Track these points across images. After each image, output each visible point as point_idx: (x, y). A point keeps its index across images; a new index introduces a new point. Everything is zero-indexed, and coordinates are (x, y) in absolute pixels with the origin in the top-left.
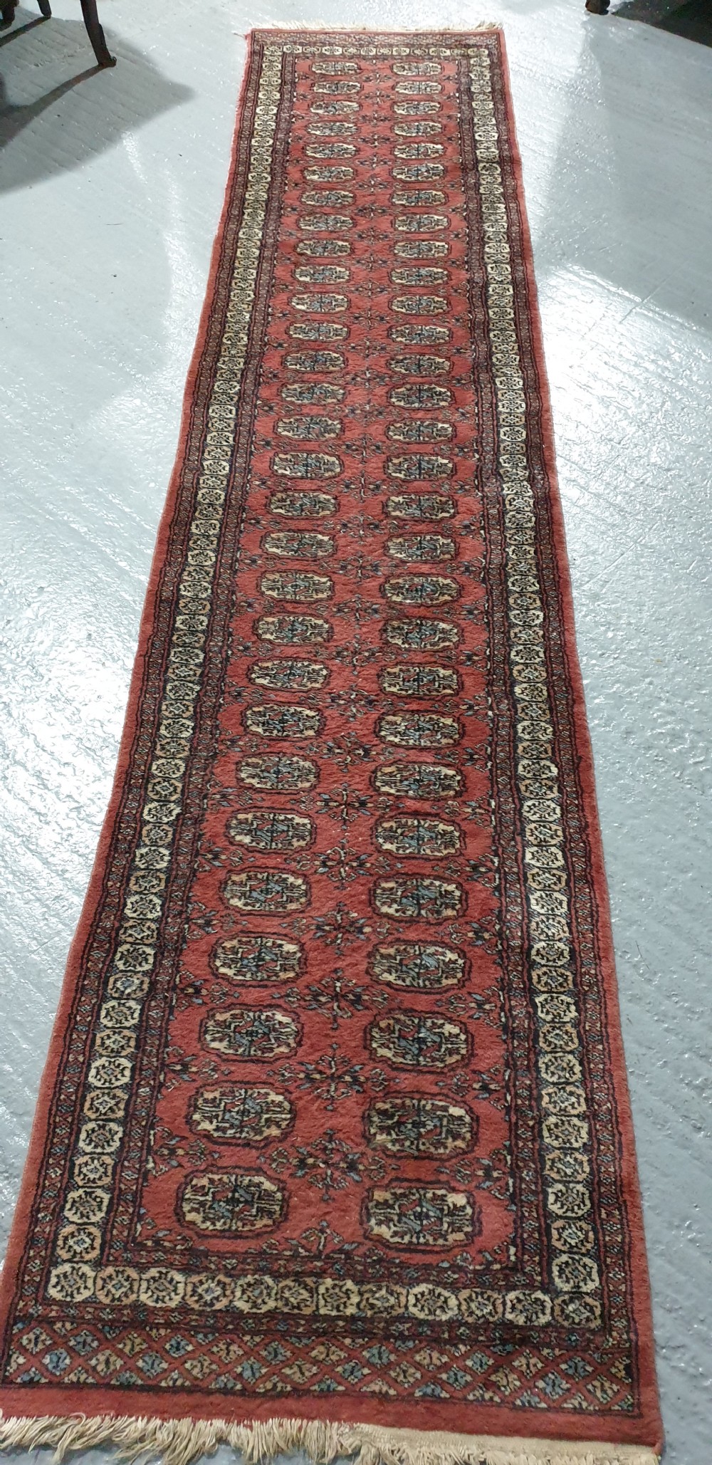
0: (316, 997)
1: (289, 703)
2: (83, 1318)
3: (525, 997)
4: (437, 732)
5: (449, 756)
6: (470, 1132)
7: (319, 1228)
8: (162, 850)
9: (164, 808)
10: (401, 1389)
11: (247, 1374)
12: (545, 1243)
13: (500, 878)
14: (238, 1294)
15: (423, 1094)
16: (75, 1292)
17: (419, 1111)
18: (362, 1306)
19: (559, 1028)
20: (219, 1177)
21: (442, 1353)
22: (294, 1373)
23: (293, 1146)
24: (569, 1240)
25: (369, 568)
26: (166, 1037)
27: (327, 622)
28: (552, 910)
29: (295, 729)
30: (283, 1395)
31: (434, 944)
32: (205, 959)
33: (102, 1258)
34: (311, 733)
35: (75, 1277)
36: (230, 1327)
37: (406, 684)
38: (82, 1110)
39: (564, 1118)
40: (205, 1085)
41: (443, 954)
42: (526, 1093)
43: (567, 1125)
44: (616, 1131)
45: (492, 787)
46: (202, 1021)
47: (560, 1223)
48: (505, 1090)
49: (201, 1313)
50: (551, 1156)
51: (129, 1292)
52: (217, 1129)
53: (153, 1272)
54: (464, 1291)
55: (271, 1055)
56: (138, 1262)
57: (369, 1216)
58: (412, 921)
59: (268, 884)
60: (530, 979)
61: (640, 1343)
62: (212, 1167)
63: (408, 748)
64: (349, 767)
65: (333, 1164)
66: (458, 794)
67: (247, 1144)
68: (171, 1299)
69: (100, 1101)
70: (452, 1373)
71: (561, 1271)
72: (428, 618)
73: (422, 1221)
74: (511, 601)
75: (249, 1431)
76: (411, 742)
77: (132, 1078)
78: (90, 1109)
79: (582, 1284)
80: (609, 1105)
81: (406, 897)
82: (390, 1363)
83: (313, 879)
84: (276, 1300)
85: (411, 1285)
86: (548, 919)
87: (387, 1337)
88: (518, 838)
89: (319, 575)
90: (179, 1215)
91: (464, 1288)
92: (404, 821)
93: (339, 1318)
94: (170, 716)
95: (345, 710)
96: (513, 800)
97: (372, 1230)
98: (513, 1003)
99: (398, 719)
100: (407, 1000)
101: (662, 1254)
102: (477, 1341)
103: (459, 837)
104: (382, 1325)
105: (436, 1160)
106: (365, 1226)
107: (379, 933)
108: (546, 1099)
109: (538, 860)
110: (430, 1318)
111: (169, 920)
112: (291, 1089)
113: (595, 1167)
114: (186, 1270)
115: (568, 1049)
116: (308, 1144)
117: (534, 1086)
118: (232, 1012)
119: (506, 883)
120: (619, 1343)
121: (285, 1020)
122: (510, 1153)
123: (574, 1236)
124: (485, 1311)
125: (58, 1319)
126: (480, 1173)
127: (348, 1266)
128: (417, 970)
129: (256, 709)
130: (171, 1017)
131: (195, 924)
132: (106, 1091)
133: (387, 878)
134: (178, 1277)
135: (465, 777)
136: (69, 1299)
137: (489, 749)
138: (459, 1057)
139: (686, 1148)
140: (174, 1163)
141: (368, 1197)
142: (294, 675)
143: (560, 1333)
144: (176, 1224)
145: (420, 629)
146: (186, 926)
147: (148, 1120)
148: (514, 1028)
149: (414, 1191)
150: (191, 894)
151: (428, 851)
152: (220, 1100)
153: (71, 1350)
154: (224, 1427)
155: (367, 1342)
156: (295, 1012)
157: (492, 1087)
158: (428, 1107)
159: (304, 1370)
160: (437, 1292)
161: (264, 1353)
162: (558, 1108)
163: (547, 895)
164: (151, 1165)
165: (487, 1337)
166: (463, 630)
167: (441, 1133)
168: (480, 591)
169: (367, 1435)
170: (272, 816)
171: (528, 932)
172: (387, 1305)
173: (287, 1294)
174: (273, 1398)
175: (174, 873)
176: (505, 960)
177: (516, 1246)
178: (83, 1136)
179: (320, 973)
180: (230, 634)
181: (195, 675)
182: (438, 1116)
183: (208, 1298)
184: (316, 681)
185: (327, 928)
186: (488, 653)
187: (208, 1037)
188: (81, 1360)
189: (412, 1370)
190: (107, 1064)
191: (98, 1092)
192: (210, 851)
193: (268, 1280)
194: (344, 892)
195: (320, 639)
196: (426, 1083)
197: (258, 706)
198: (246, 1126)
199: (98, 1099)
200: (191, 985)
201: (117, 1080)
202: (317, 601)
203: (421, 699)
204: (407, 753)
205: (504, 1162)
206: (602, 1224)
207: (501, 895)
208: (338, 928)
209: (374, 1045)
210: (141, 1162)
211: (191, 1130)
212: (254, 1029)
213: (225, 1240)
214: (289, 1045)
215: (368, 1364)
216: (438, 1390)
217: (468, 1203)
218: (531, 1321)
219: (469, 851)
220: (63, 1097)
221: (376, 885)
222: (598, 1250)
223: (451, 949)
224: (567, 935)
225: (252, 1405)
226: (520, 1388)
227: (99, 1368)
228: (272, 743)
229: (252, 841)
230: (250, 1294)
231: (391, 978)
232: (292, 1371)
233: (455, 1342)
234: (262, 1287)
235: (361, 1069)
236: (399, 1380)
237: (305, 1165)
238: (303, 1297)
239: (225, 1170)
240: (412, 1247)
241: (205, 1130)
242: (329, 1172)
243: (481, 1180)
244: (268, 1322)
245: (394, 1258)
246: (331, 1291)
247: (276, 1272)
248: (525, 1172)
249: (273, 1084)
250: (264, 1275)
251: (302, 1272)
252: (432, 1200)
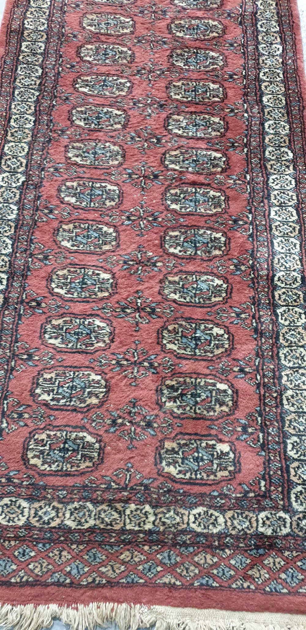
0: (123, 309)
1: (103, 105)
3: (270, 309)
4: (209, 127)
5: (217, 144)
6: (232, 400)
7: (126, 468)
8: (12, 206)
9: (13, 177)
10: (184, 580)
11: (74, 572)
12: (286, 478)
13: (253, 229)
14: (68, 515)
15: (199, 375)
17: (195, 386)
18: (156, 523)
19: (294, 330)
20: (54, 433)
21: (213, 556)
22: (108, 571)
23: (107, 410)
24: (302, 475)
25: (160, 12)
26: (16, 335)
27: (130, 49)
28: (289, 250)
29: (107, 123)
30: (100, 586)
31: (206, 274)
32: (44, 283)
34: (119, 126)
36: (62, 539)
37: (187, 93)
39: (298, 392)
40: (44, 369)
41: (212, 281)
42: (271, 374)
45: (248, 165)
46: (42, 325)
47: (296, 464)
48: (256, 372)
49: (40, 530)
50: (289, 418)
52: (53, 400)
53: (6, 501)
54: (229, 512)
55: (92, 348)
57: (161, 459)
58: (191, 259)
59: (89, 232)
60: (273, 297)
62: (48, 427)
63: (188, 138)
64: (146, 150)
65: (136, 423)
66: (224, 171)
67: (75, 410)
68: (19, 520)
70: (220, 570)
71: (297, 497)
72: (202, 49)
73: (198, 463)
74: (260, 38)
75: (75, 611)
76: (190, 134)
81: (187, 242)
82: (177, 563)
83: (120, 229)
84: (95, 519)
85: (191, 508)
86: (286, 256)
87: (175, 545)
88: (266, 201)
89: (124, 16)
90: (25, 460)
91: (229, 510)
92: (185, 189)
93: (140, 532)
94: (18, 112)
95: (143, 111)
96: (262, 175)
97: (164, 469)
98: (261, 313)
99: (181, 118)
100: (187, 312)
102: (238, 547)
103: (224, 200)
104: (171, 536)
105: (208, 420)
106: (158, 467)
107: (168, 266)
108: (285, 378)
109: (279, 216)
110: (205, 531)
111: (18, 255)
112: (106, 371)
114: (30, 499)
115: (300, 344)
116: (118, 409)
118: (64, 319)
119: (257, 232)
121: (102, 325)
122: (260, 415)
124: (244, 526)
126: (239, 429)
127: (146, 495)
128: (194, 291)
129: (79, 109)
130: (20, 322)
131: (37, 258)
133: (173, 229)
134: (24, 504)
135: (228, 159)
137: (245, 140)
138: (223, 350)
140: (22, 424)
141: (160, 446)
142: (107, 86)
143: (296, 540)
144: (23, 467)
145: (196, 56)
146: (30, 259)
147: (2, 394)
148: (262, 330)
149: (193, 441)
150: (33, 238)
151: (202, 210)
152: (56, 379)
154: (57, 611)
155: (160, 549)
156: (109, 320)
157: (247, 370)
158: (202, 384)
159: (115, 569)
160: (210, 513)
161: (86, 557)
162: (293, 385)
163: (285, 240)
164: (4, 425)
165: (245, 544)
166: (226, 57)
167: (211, 401)
168: (239, 31)
169: (160, 614)
170: (91, 184)
171: (272, 265)
172: (174, 522)
173: (103, 515)
174: (93, 588)
175: (21, 222)
176: (256, 285)
177: (265, 480)
179: (127, 294)
180: (61, 56)
181: (35, 84)
182: (209, 390)
183: (46, 519)
184: (122, 90)
185: (131, 263)
186: (244, 74)
187: (47, 336)
189: (192, 568)
192: (47, 208)
193: (89, 505)
194: (143, 238)
195: (125, 61)
196: (201, 367)
197: (81, 106)
198: (74, 397)
200: (34, 300)
202: (123, 35)
203: (197, 104)
204: (188, 141)
205: (255, 422)
207: (253, 240)
208: (139, 263)
209: (165, 342)
211: (34, 401)
212: (80, 330)
213: (58, 478)
214: (104, 342)
215: (161, 563)
216: (211, 581)
217: (231, 450)
218: (276, 532)
219: (231, 209)
221: (166, 233)
223: (219, 277)
224: (300, 267)
225: (78, 593)
226: (269, 579)
228: (91, 133)
229: (77, 201)
230: (76, 516)
231: (176, 297)
232: (107, 569)
233: (223, 548)
234: (85, 510)
235: (155, 358)
236: (183, 575)
237: (116, 424)
238: (114, 517)
239: (59, 428)
240: (192, 481)
241: (44, 400)
242: (133, 429)
243: (240, 434)
244: (89, 535)
245: (179, 489)
246: (134, 513)
247: (95, 499)
248: (271, 429)
249: (93, 368)
250: (86, 502)
251: (113, 500)
252: (206, 448)
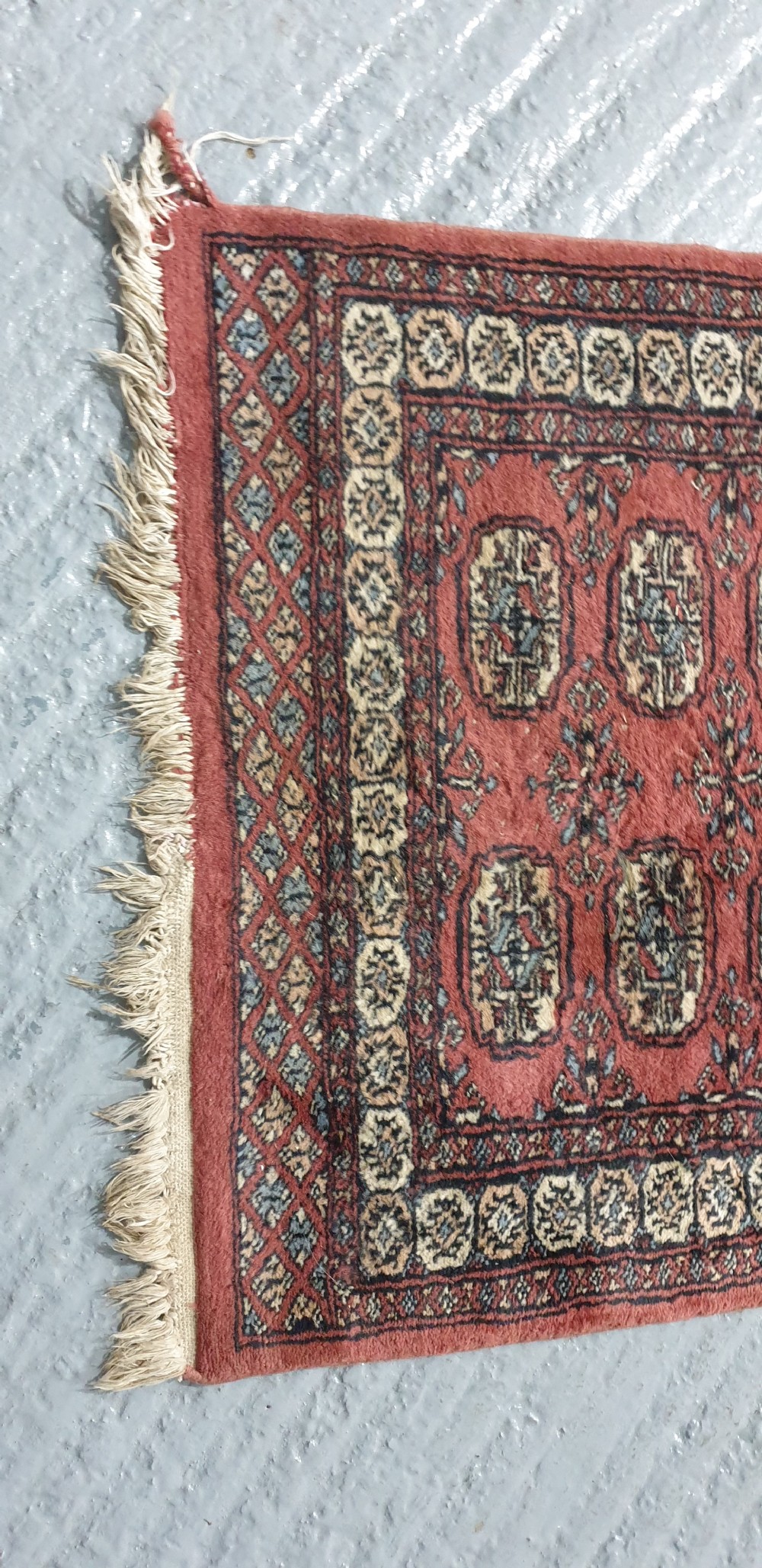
2: (318, 371)
6: (658, 1033)
7: (484, 776)
10: (249, 935)
11: (253, 672)
12: (489, 1175)
14: (374, 644)
15: (712, 944)
16: (357, 352)
17: (684, 937)
18: (369, 859)
20: (556, 590)
21: (306, 1003)
22: (260, 752)
23: (614, 717)
24: (496, 1215)
30: (227, 735)
33: (413, 392)
35: (381, 348)
36: (322, 636)
38: (652, 325)
39: (690, 1198)
42: (726, 1128)
43: (680, 1204)
44: (675, 1291)
47: (521, 1198)
48: (729, 1091)
49: (338, 580)
50: (627, 1178)
51: (362, 449)
52: (633, 577)
53: (397, 489)
54: (404, 1035)
56: (410, 459)
57: (508, 861)
61: (345, 1343)
62: (570, 576)
65: (587, 791)
67: (611, 635)
68: (357, 525)
69: (668, 357)
70: (277, 1022)
71: (446, 1204)
73: (507, 954)
75: (170, 683)
77: (711, 412)
78: (654, 341)
79: (428, 1240)
80: (718, 1277)
82: (286, 915)
84: (368, 711)
85: (406, 942)
87: (325, 907)
90: (489, 525)
91: (409, 1035)
93: (348, 822)
97: (487, 869)
101: (484, 1374)
102: (330, 1062)
104: (344, 897)
105: (607, 974)
106: (492, 855)
108: (720, 1165)
110: (359, 979)
112: (706, 706)
113: (616, 1256)
114: (404, 548)
116: (616, 743)
117: (740, 1142)
120: (343, 1308)
122: (629, 1106)
123: (503, 1223)
124: (376, 1074)
125: (314, 328)
126: (591, 1053)
127: (428, 831)
132: (685, 367)
134: (392, 535)
136: (345, 342)
139: (654, 1411)
140: (573, 506)
141: (538, 857)
143: (351, 1205)
144: (475, 522)
147: (642, 448)
149: (554, 937)
152: (681, 578)
153: (266, 356)
154: (170, 640)
155: (314, 873)
157: (733, 1068)
158: (692, 955)
159: (265, 769)
160: (398, 987)
162: (706, 1187)
164: (567, 463)
165: (336, 1079)
167: (650, 979)
169: (177, 884)
172: (374, 902)
173: (378, 729)
174: (220, 720)
177: (480, 1123)
178: (609, 333)
182: (678, 973)
183: (363, 592)
188: (253, 376)
189: (278, 953)
190: (730, 362)
191: (683, 352)
193: (398, 694)
196: (732, 949)
198: (640, 629)
199: (671, 353)
201: (705, 384)
205: (611, 1094)
206: (525, 1272)
210: (572, 444)
211: (628, 529)
213: (454, 611)
215: (283, 878)
216: (251, 1000)
217: (542, 1034)
218: (366, 1155)
220: (671, 286)
222: (484, 1268)
225: (208, 686)
226: (264, 1142)
227: (243, 410)
230: (374, 665)
232: (263, 749)
233: (326, 1025)
234: (387, 685)
235: (747, 829)
236: (262, 931)
237: (583, 742)
238: (375, 757)
239: (567, 599)
240: (465, 939)
241: (631, 556)
242: (574, 785)
243: (580, 1054)
244: (334, 700)
245: (446, 910)
246: (388, 805)
247: (411, 706)
248: (598, 1134)
249: (711, 670)
250: (406, 686)
251: (413, 752)
252: (543, 970)
